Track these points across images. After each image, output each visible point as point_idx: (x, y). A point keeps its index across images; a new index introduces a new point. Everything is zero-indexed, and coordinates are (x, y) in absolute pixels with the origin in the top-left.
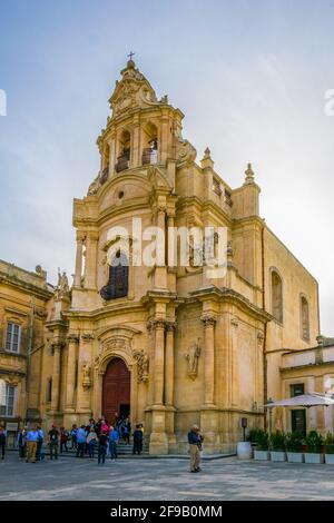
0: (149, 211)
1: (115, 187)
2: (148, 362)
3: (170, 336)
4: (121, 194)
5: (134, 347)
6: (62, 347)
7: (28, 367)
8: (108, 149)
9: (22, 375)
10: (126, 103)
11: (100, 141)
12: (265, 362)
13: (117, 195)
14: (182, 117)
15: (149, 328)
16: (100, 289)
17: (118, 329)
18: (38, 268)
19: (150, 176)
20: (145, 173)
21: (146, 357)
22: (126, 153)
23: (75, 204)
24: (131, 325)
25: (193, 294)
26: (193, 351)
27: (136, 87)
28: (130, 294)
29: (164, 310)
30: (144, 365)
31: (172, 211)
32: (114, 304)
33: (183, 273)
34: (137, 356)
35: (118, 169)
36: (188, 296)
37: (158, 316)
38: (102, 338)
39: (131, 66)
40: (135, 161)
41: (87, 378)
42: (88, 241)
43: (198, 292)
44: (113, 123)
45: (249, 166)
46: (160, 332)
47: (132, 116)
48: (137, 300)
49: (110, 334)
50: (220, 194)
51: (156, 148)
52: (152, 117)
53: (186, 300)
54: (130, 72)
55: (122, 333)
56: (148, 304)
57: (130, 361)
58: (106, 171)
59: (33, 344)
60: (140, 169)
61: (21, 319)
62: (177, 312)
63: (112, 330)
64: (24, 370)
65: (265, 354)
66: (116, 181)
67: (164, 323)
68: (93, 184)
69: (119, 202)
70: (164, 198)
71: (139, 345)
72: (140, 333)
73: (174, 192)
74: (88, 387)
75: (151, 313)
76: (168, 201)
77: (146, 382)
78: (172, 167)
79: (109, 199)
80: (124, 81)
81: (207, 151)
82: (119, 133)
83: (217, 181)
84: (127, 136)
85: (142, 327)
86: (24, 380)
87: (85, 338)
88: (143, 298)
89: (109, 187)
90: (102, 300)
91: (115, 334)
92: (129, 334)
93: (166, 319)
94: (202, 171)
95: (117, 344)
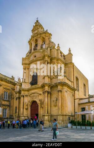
0: (43, 61)
2: (43, 102)
3: (49, 95)
4: (35, 56)
5: (39, 98)
6: (19, 98)
7: (10, 104)
8: (31, 44)
9: (8, 106)
10: (36, 31)
11: (29, 42)
12: (74, 102)
13: (34, 57)
14: (51, 35)
15: (43, 93)
16: (30, 82)
18: (12, 77)
19: (43, 51)
20: (42, 51)
21: (43, 101)
22: (36, 45)
23: (22, 59)
24: (39, 92)
25: (55, 83)
26: (55, 99)
27: (39, 27)
28: (38, 84)
29: (47, 88)
30: (42, 103)
31: (49, 61)
32: (34, 86)
33: (52, 78)
34: (40, 100)
35: (34, 50)
36: (54, 84)
37: (46, 90)
38: (31, 96)
39: (37, 21)
40: (39, 48)
41: (26, 107)
42: (26, 69)
43: (57, 83)
44: (33, 37)
45: (70, 48)
46: (46, 94)
47: (38, 35)
48: (40, 85)
49: (33, 95)
50: (62, 56)
51: (44, 44)
52: (43, 35)
53: (53, 85)
54: (37, 23)
55: (36, 94)
56: (43, 86)
57: (38, 102)
58: (31, 50)
59: (11, 98)
60: (40, 49)
61: (8, 91)
62: (51, 88)
63: (33, 93)
64: (9, 105)
65: (74, 100)
66: (33, 53)
67: (47, 92)
68: (27, 54)
69: (35, 59)
71: (41, 97)
72: (41, 94)
73: (50, 56)
74: (27, 109)
75: (44, 89)
76: (48, 58)
77: (43, 108)
78: (49, 49)
79: (32, 58)
80: (35, 26)
81: (58, 45)
82: (34, 40)
83: (61, 53)
84: (36, 40)
85: (41, 93)
86: (9, 107)
87: (26, 96)
88: (42, 85)
89: (32, 55)
90: (30, 85)
91: (34, 94)
92: (38, 95)
93: (48, 90)
94: (57, 50)
95: (35, 97)
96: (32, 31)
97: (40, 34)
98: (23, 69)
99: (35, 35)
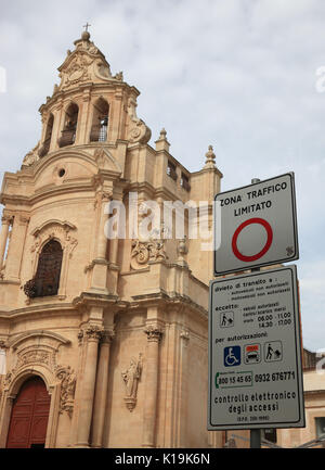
0: (92, 194)
1: (55, 163)
2: (74, 383)
3: (106, 350)
4: (62, 173)
5: (59, 362)
8: (52, 119)
10: (77, 74)
11: (43, 109)
13: (57, 172)
14: (137, 94)
15: (80, 337)
16: (24, 283)
17: (41, 337)
19: (97, 156)
20: (91, 152)
21: (72, 376)
22: (71, 128)
23: (6, 179)
24: (58, 332)
25: (135, 298)
26: (132, 371)
27: (89, 60)
28: (61, 292)
29: (100, 316)
30: (69, 388)
32: (40, 304)
33: (127, 270)
34: (61, 373)
35: (62, 144)
36: (132, 300)
37: (94, 324)
38: (20, 348)
39: (86, 38)
40: (82, 135)
42: (17, 222)
43: (142, 297)
44: (59, 94)
45: (211, 148)
46: (92, 346)
47: (82, 90)
48: (69, 300)
49: (30, 343)
50: (175, 178)
51: (106, 124)
52: (106, 94)
53: (128, 304)
54: (84, 45)
55: (45, 342)
56: (82, 307)
57: (51, 381)
58: (46, 143)
60: (86, 147)
62: (117, 319)
63: (34, 337)
66: (57, 157)
67: (99, 333)
68: (30, 154)
69: (59, 181)
70: (111, 183)
71: (66, 359)
72: (68, 344)
73: (122, 177)
75: (85, 319)
76: (115, 187)
77: (70, 412)
78: (122, 148)
79: (48, 177)
80: (77, 53)
81: (164, 133)
82: (66, 105)
83: (173, 164)
84: (73, 111)
85: (72, 336)
88: (76, 300)
89: (47, 164)
90: (26, 298)
91: (36, 342)
92: (55, 345)
93: (102, 328)
94: (156, 153)
95: (38, 357)
96: (60, 70)
97: (93, 87)
98: (3, 219)
99: (72, 87)
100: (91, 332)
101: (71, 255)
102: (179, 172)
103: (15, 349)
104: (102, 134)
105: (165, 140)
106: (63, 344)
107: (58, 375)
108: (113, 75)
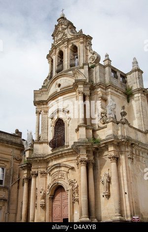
0: (74, 93)
1: (56, 82)
4: (59, 85)
6: (29, 181)
7: (9, 195)
8: (52, 61)
9: (5, 200)
11: (49, 56)
13: (57, 86)
14: (91, 38)
15: (78, 164)
16: (49, 141)
17: (60, 167)
18: (17, 131)
19: (74, 74)
20: (71, 72)
21: (76, 184)
23: (35, 94)
24: (67, 163)
27: (65, 27)
28: (66, 143)
29: (85, 153)
31: (87, 93)
32: (57, 150)
33: (97, 128)
34: (71, 183)
35: (58, 72)
39: (63, 16)
40: (66, 66)
41: (43, 201)
46: (83, 168)
47: (64, 43)
48: (70, 147)
49: (56, 170)
53: (98, 145)
54: (62, 20)
55: (62, 169)
56: (75, 150)
57: (67, 188)
58: (51, 73)
59: (12, 181)
60: (69, 70)
61: (6, 164)
63: (57, 167)
64: (6, 197)
66: (56, 78)
67: (85, 161)
68: (46, 80)
69: (59, 90)
70: (82, 86)
71: (73, 176)
72: (73, 168)
73: (88, 81)
74: (43, 207)
76: (84, 87)
77: (78, 201)
78: (86, 68)
79: (54, 89)
80: (59, 25)
81: (107, 56)
82: (57, 52)
85: (74, 165)
86: (6, 204)
87: (41, 173)
89: (52, 82)
90: (51, 149)
91: (58, 169)
92: (67, 169)
93: (87, 159)
94: (104, 67)
95: (60, 176)
96: (53, 35)
97: (68, 40)
98: (36, 113)
99: (59, 42)
100: (81, 161)
101: (68, 125)
102: (118, 74)
103: (50, 174)
104: (76, 62)
105: (108, 59)
106: (70, 169)
107: (70, 184)
108: (78, 32)
